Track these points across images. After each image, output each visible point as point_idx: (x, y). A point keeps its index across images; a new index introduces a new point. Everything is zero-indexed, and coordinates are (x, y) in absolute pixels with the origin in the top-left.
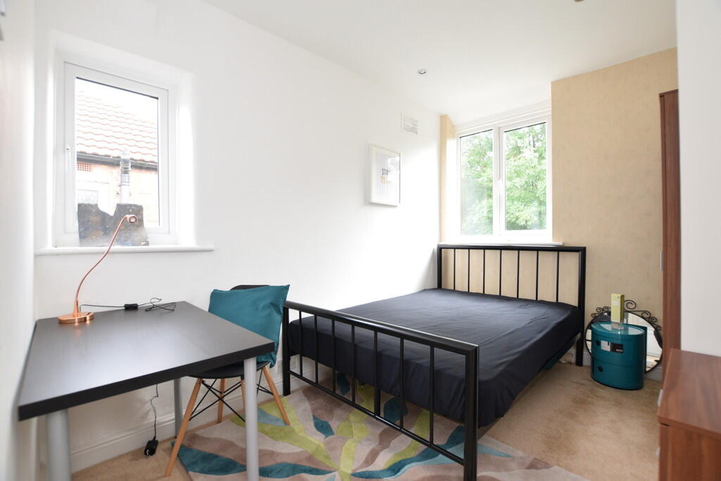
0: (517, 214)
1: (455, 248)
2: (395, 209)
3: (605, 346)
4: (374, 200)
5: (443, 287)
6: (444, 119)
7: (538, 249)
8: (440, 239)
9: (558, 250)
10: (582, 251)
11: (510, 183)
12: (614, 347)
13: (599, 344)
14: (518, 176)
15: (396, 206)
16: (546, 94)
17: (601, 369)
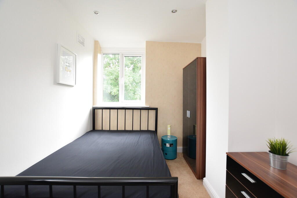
0: (111, 90)
1: (102, 109)
2: (73, 87)
3: (168, 145)
4: (61, 82)
5: (96, 129)
6: (96, 43)
7: (141, 109)
8: (93, 104)
9: (148, 109)
10: (156, 109)
11: (108, 77)
12: (171, 145)
13: (165, 145)
14: (111, 75)
15: (73, 86)
16: (144, 45)
17: (166, 154)
